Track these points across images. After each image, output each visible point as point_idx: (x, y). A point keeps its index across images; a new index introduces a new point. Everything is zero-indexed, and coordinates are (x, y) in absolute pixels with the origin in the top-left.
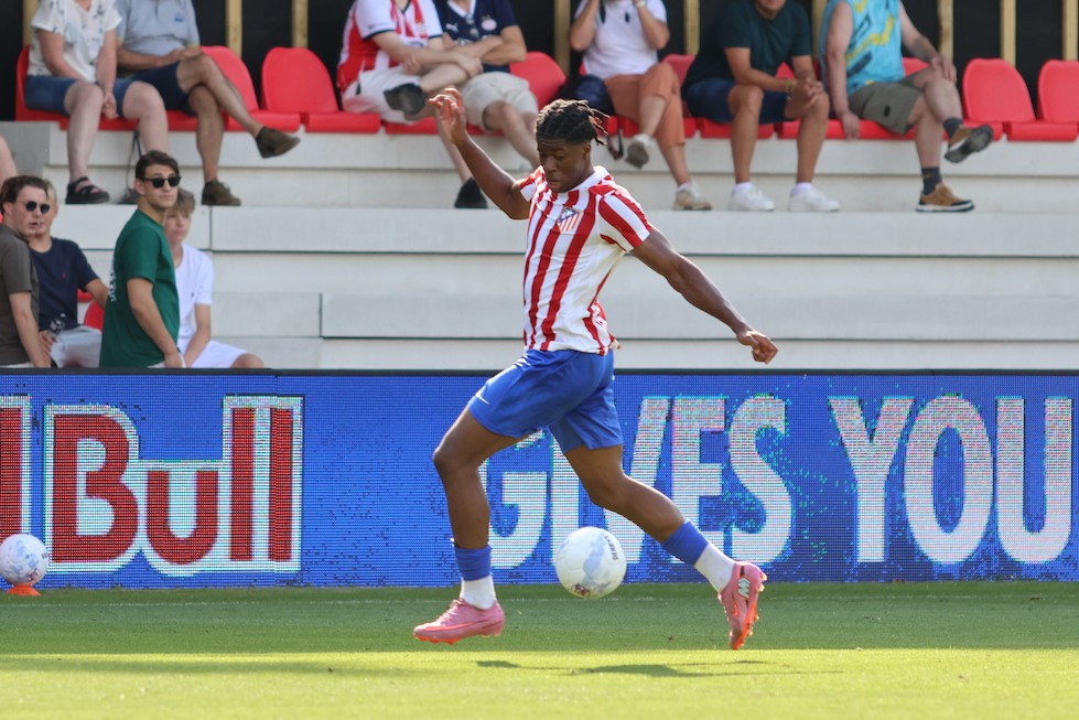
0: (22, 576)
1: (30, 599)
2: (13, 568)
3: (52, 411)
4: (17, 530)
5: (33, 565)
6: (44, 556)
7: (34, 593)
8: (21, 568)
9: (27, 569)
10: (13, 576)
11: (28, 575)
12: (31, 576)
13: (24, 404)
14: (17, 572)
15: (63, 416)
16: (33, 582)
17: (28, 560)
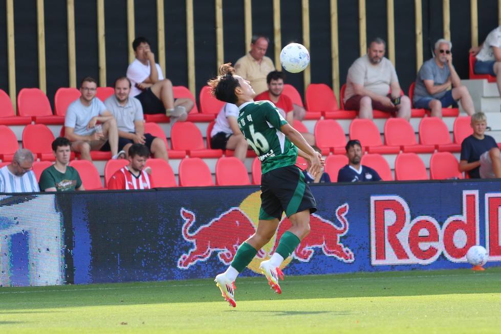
0: (478, 263)
1: (480, 272)
2: (473, 259)
3: (487, 196)
4: (475, 244)
5: (482, 258)
6: (486, 254)
7: (483, 269)
8: (477, 259)
9: (479, 260)
10: (474, 263)
11: (480, 262)
12: (481, 262)
13: (476, 193)
14: (475, 261)
15: (491, 198)
16: (482, 265)
17: (480, 256)
